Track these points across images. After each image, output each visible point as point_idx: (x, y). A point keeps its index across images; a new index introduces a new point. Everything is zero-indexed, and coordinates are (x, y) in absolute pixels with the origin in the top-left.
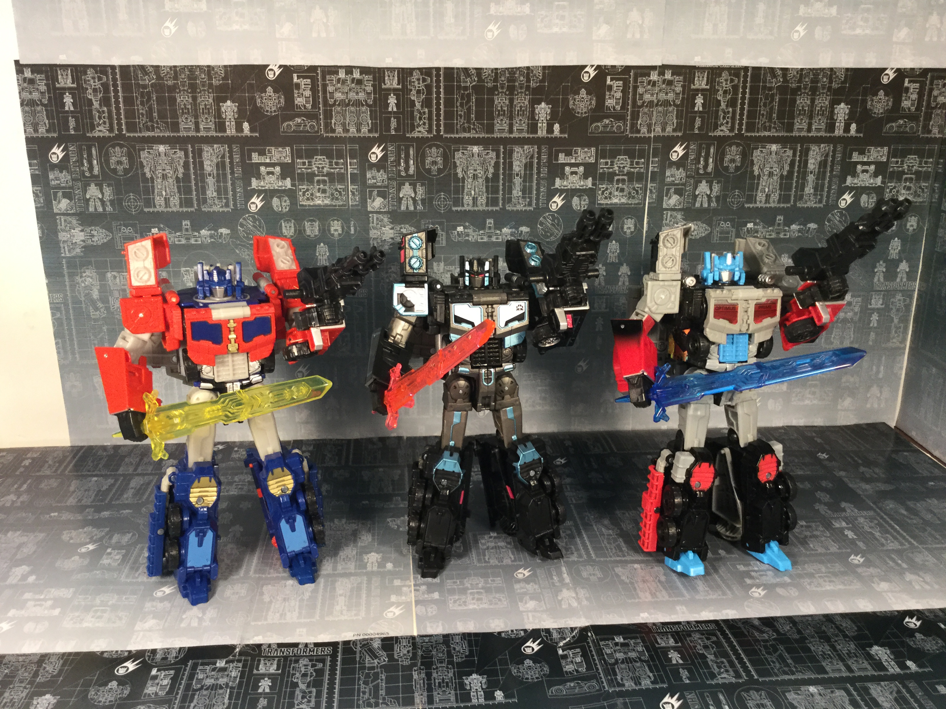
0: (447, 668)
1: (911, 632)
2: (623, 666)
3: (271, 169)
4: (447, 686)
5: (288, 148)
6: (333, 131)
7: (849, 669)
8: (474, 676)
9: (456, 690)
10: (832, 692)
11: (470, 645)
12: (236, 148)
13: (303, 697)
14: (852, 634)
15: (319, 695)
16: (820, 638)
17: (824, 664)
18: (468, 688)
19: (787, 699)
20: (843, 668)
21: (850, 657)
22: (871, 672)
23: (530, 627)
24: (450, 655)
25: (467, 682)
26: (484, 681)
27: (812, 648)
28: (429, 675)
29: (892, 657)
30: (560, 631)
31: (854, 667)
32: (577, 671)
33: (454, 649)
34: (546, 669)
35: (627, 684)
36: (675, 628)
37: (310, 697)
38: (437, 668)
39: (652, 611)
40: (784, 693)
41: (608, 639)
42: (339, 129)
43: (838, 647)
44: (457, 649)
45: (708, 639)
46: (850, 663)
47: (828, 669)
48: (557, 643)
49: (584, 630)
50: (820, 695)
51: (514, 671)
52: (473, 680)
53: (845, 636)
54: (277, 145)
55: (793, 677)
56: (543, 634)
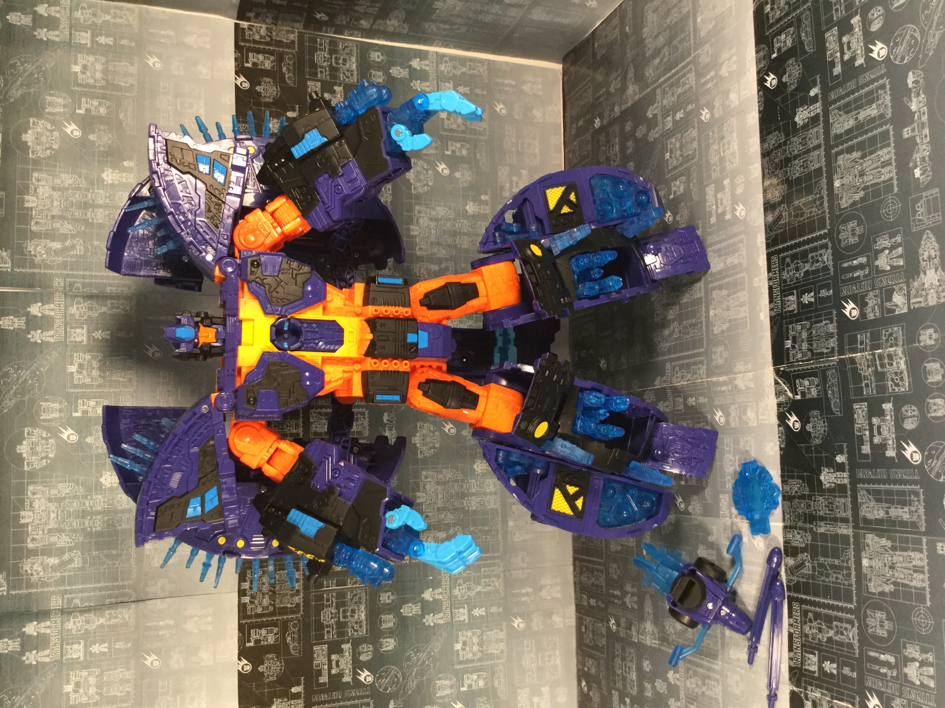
0: (815, 501)
1: (781, 85)
2: (815, 345)
3: (334, 663)
4: (832, 503)
5: (315, 648)
6: (298, 605)
7: (818, 147)
8: (822, 478)
9: (835, 497)
10: (839, 167)
11: (792, 477)
12: (315, 699)
13: (842, 634)
14: (783, 137)
15: (840, 620)
16: (787, 166)
17: (813, 168)
18: (833, 485)
19: (846, 208)
20: (817, 152)
21: (806, 144)
22: (820, 129)
23: (775, 421)
24: (803, 497)
25: (828, 486)
26: (826, 470)
27: (797, 175)
28: (822, 519)
29: (806, 107)
30: (778, 394)
31: (816, 142)
32: (817, 386)
33: (796, 492)
34: (815, 413)
35: (832, 345)
36: (777, 291)
37: (842, 628)
38: (815, 510)
39: (758, 308)
40: (840, 210)
41: (788, 354)
42: (297, 599)
43: (796, 152)
44: (797, 489)
45: (788, 265)
46: (811, 146)
47: (817, 166)
48: (790, 399)
49: (777, 372)
50: (842, 178)
51: (818, 441)
52: (825, 480)
53: (785, 143)
54: (312, 659)
55: (826, 199)
56: (781, 410)
